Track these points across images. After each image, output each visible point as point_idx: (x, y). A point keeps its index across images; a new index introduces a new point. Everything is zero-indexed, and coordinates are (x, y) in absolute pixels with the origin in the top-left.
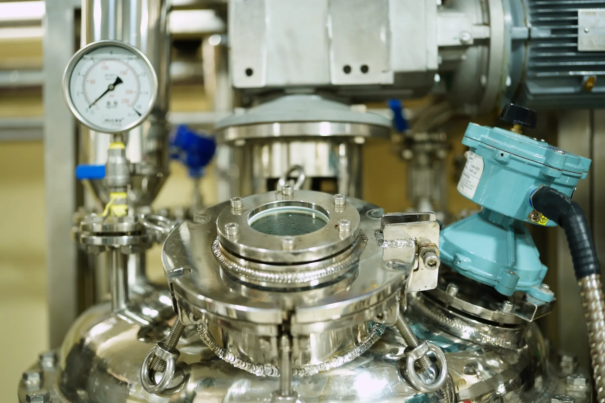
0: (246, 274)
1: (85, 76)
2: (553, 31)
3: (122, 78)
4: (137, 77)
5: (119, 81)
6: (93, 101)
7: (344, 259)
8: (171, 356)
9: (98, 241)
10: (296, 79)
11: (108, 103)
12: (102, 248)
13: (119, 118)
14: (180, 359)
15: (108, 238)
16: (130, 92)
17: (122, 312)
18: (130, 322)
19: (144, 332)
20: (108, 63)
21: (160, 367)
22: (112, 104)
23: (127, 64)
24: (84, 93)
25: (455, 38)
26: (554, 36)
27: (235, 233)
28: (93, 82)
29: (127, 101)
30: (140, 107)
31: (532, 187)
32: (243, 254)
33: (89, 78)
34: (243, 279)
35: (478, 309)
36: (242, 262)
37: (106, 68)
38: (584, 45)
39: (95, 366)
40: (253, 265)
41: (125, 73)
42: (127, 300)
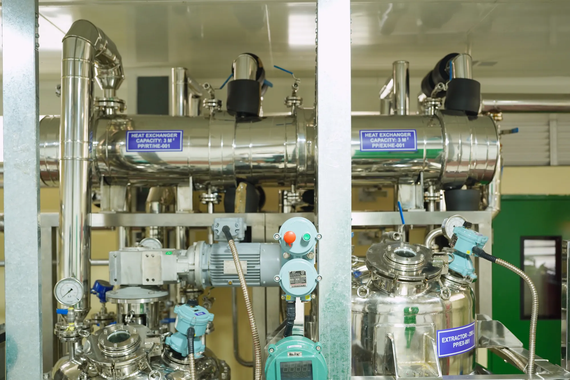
0: (106, 353)
1: (61, 288)
2: (217, 267)
3: (73, 288)
4: (77, 288)
5: (72, 290)
6: (63, 295)
7: (128, 350)
8: (86, 374)
9: (65, 339)
10: (131, 282)
11: (68, 296)
12: (66, 341)
13: (71, 301)
14: (88, 375)
15: (68, 338)
16: (75, 293)
17: (73, 361)
18: (76, 364)
19: (80, 367)
20: (68, 284)
21: (83, 378)
22: (70, 296)
23: (74, 284)
24: (61, 293)
25: (183, 270)
26: (216, 269)
27: (103, 342)
28: (63, 290)
29: (74, 296)
30: (78, 297)
31: (189, 326)
32: (105, 348)
33: (63, 288)
34: (106, 354)
35: (176, 360)
36: (105, 350)
37: (68, 286)
38: (225, 272)
39: (64, 377)
40: (108, 351)
41: (73, 287)
42: (74, 357)
